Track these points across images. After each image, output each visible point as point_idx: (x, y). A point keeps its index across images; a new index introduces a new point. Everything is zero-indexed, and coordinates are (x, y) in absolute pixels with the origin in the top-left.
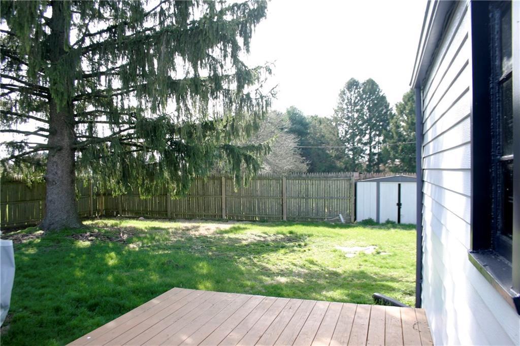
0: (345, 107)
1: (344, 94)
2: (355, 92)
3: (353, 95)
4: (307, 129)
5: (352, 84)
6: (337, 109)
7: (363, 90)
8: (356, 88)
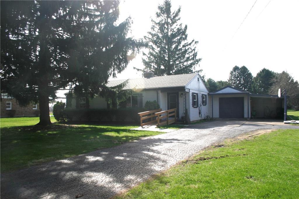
0: (233, 78)
1: (233, 73)
2: (237, 72)
3: (236, 73)
4: (216, 88)
5: (236, 68)
6: (229, 79)
7: (240, 71)
8: (238, 70)
